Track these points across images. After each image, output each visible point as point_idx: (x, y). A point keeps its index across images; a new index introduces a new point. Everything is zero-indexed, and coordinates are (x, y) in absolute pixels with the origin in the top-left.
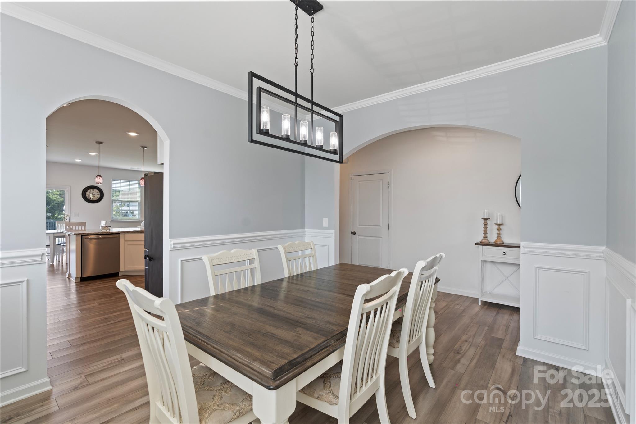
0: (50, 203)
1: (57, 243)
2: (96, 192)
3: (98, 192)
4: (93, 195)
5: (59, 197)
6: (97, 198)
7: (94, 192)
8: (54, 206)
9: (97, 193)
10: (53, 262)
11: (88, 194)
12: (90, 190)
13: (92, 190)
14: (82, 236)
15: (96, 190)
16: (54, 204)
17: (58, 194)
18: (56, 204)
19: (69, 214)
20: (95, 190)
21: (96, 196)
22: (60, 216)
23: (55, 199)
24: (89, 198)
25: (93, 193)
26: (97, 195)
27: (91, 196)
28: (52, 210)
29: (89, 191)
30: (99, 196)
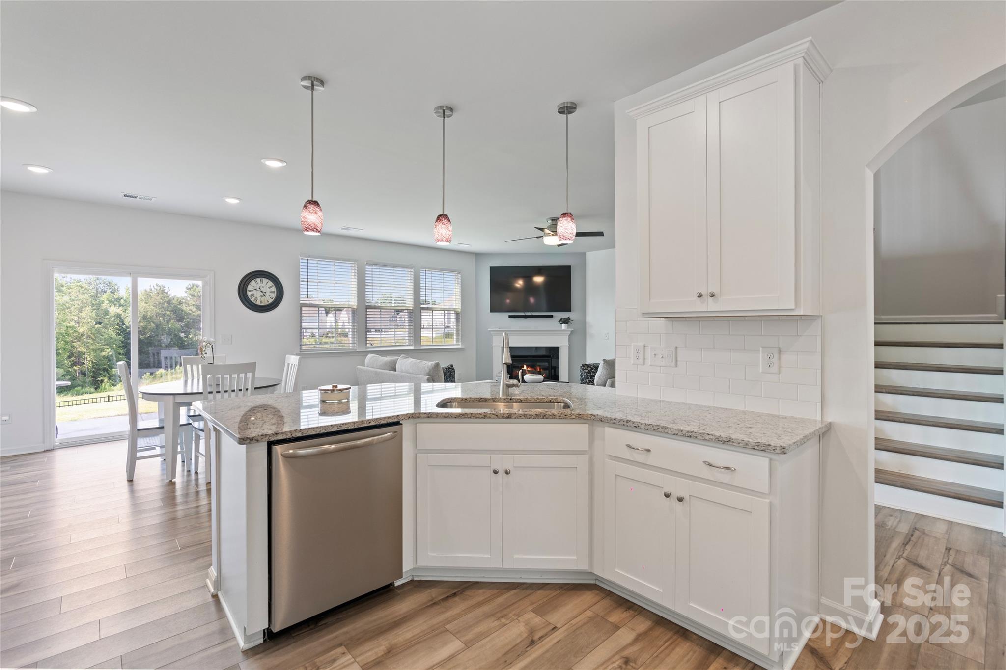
0: (184, 318)
1: (183, 420)
2: (267, 285)
3: (272, 286)
4: (262, 292)
5: (195, 309)
6: (271, 301)
7: (263, 285)
8: (188, 322)
9: (270, 287)
10: (174, 476)
11: (250, 291)
12: (256, 282)
13: (259, 280)
14: (270, 444)
15: (267, 280)
16: (189, 320)
17: (193, 305)
18: (191, 320)
19: (212, 339)
20: (265, 280)
21: (267, 294)
22: (196, 337)
23: (190, 312)
24: (252, 300)
25: (262, 289)
26: (270, 292)
27: (258, 294)
28: (186, 329)
29: (253, 283)
30: (274, 295)
